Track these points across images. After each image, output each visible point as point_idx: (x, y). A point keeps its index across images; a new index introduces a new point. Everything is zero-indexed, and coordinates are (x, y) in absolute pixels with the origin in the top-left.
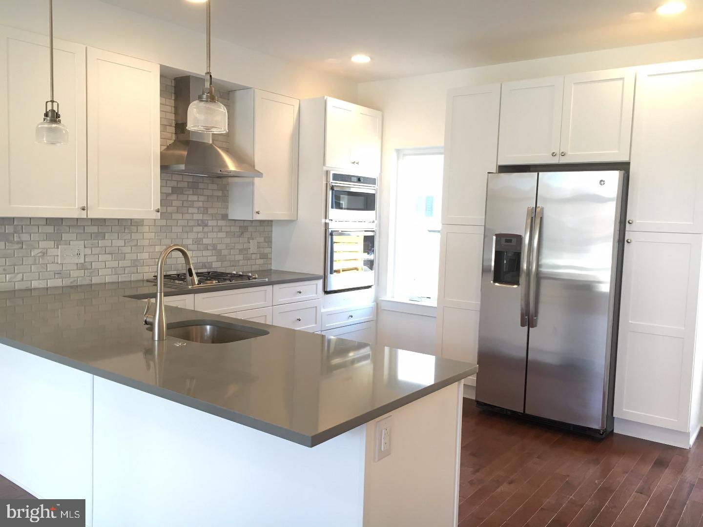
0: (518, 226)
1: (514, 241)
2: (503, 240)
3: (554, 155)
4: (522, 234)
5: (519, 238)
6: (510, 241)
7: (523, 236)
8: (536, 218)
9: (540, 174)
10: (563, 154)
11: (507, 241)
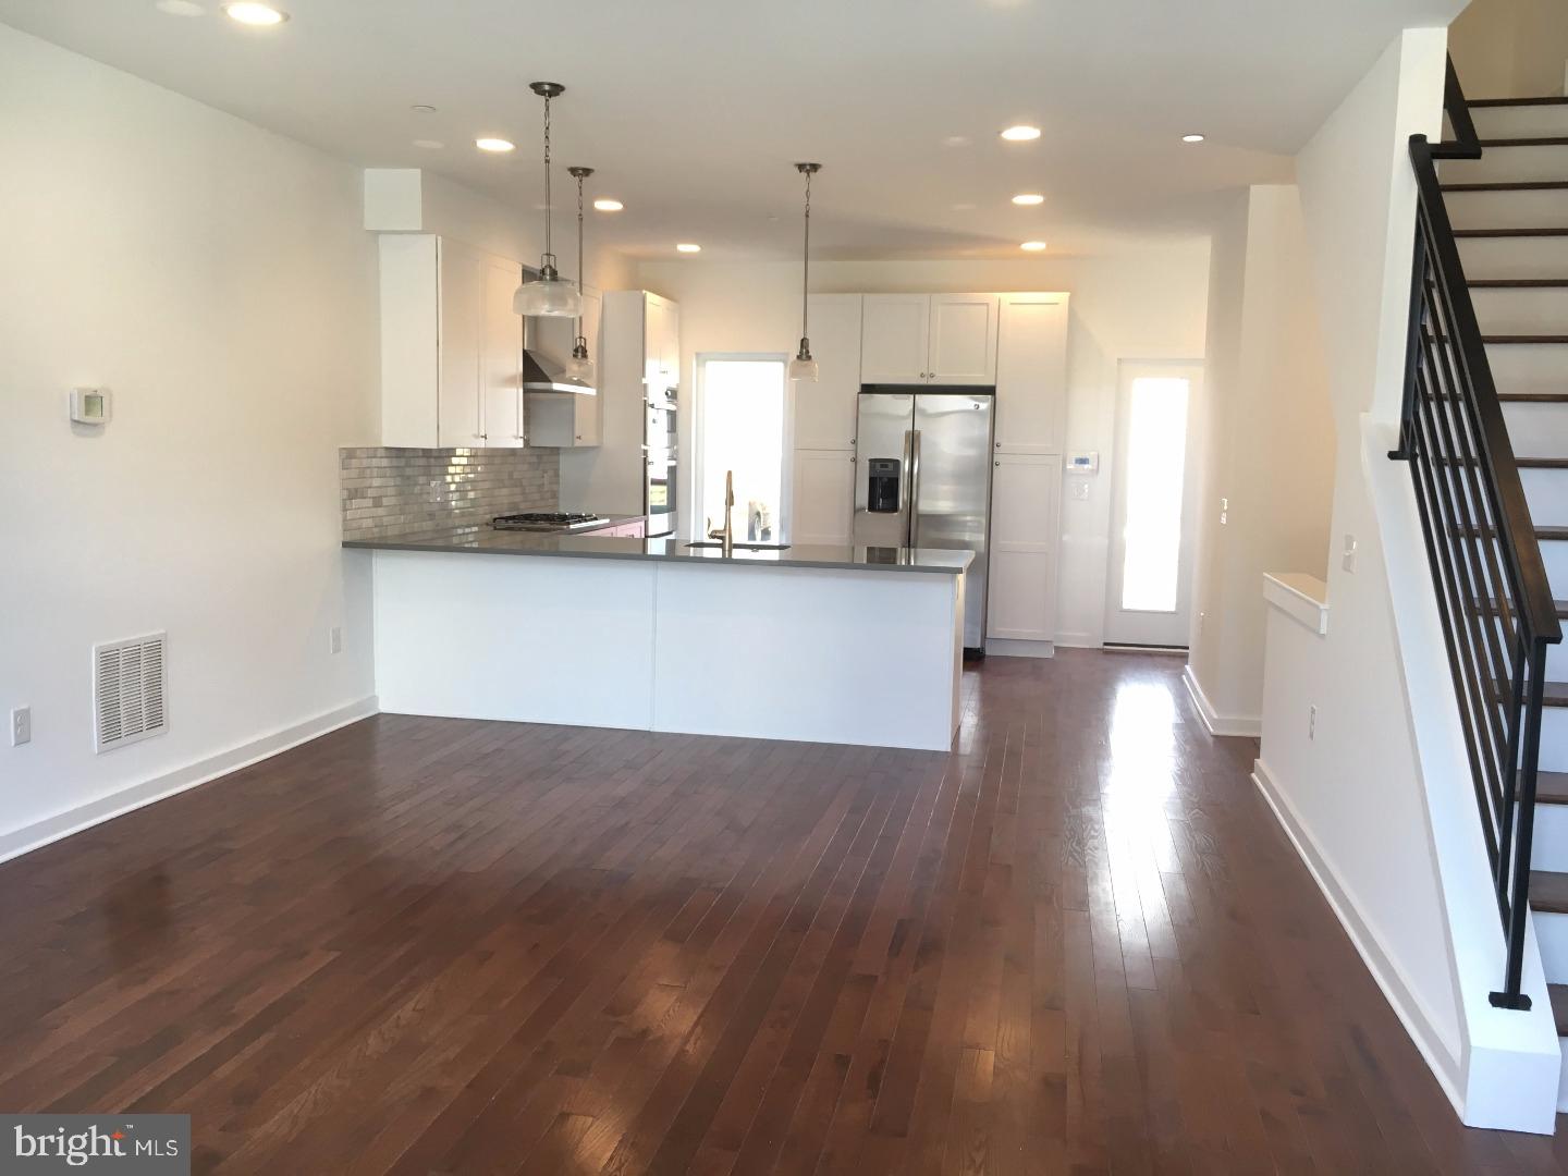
0: (897, 451)
1: (891, 466)
2: (878, 465)
3: (922, 375)
4: (900, 458)
5: (896, 463)
6: (886, 466)
7: (902, 461)
8: (913, 440)
9: (917, 396)
10: (932, 376)
11: (882, 466)
